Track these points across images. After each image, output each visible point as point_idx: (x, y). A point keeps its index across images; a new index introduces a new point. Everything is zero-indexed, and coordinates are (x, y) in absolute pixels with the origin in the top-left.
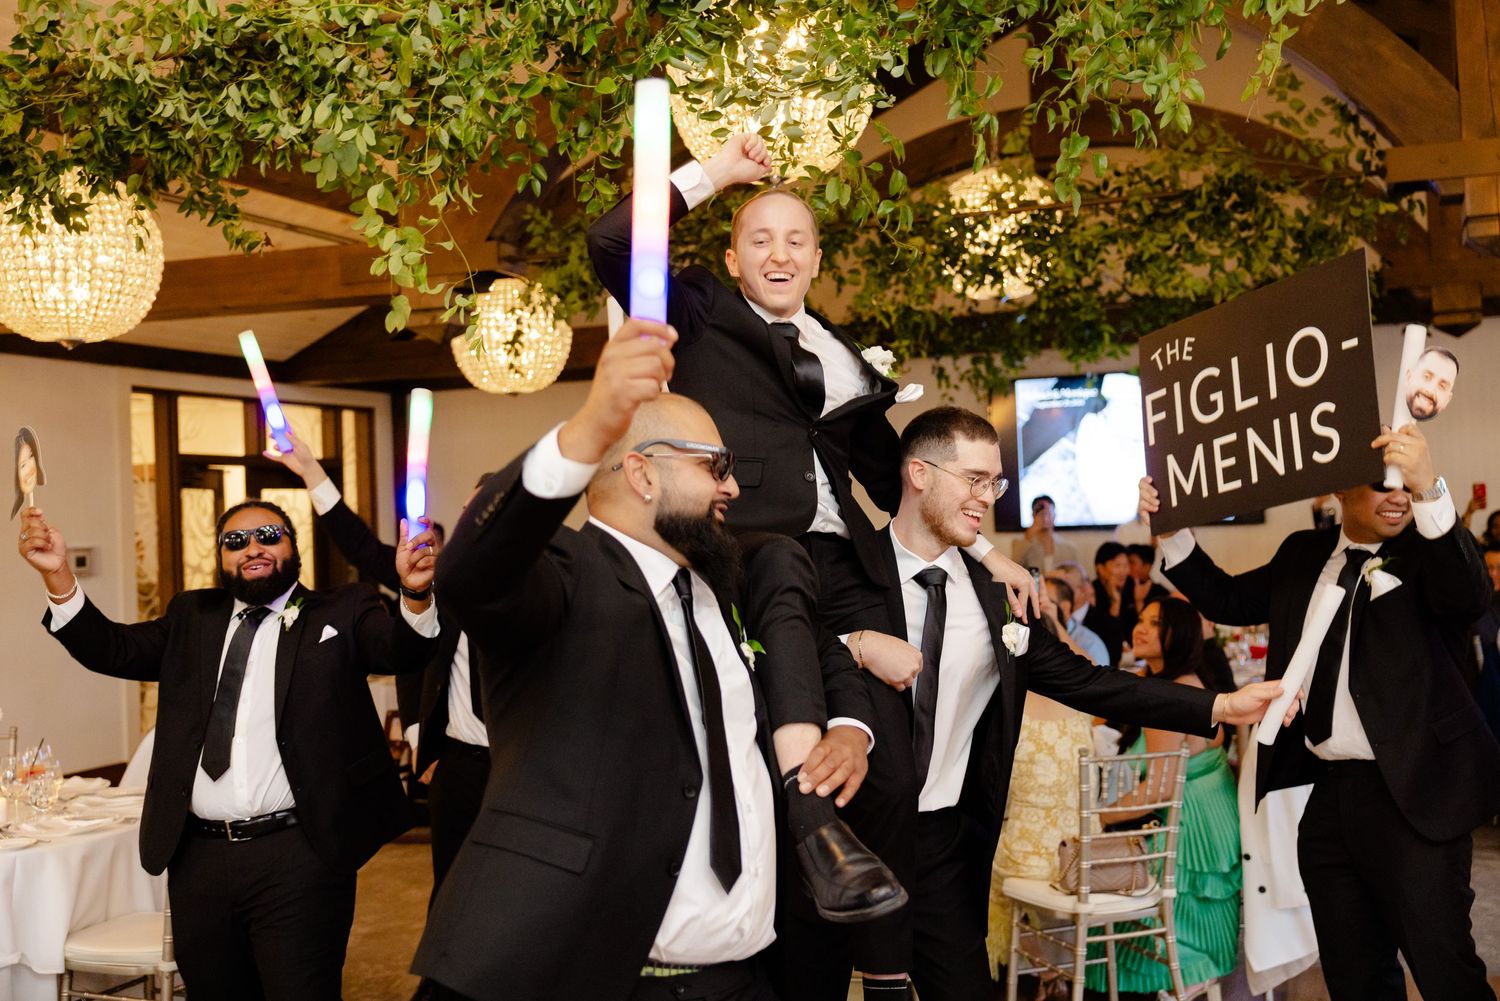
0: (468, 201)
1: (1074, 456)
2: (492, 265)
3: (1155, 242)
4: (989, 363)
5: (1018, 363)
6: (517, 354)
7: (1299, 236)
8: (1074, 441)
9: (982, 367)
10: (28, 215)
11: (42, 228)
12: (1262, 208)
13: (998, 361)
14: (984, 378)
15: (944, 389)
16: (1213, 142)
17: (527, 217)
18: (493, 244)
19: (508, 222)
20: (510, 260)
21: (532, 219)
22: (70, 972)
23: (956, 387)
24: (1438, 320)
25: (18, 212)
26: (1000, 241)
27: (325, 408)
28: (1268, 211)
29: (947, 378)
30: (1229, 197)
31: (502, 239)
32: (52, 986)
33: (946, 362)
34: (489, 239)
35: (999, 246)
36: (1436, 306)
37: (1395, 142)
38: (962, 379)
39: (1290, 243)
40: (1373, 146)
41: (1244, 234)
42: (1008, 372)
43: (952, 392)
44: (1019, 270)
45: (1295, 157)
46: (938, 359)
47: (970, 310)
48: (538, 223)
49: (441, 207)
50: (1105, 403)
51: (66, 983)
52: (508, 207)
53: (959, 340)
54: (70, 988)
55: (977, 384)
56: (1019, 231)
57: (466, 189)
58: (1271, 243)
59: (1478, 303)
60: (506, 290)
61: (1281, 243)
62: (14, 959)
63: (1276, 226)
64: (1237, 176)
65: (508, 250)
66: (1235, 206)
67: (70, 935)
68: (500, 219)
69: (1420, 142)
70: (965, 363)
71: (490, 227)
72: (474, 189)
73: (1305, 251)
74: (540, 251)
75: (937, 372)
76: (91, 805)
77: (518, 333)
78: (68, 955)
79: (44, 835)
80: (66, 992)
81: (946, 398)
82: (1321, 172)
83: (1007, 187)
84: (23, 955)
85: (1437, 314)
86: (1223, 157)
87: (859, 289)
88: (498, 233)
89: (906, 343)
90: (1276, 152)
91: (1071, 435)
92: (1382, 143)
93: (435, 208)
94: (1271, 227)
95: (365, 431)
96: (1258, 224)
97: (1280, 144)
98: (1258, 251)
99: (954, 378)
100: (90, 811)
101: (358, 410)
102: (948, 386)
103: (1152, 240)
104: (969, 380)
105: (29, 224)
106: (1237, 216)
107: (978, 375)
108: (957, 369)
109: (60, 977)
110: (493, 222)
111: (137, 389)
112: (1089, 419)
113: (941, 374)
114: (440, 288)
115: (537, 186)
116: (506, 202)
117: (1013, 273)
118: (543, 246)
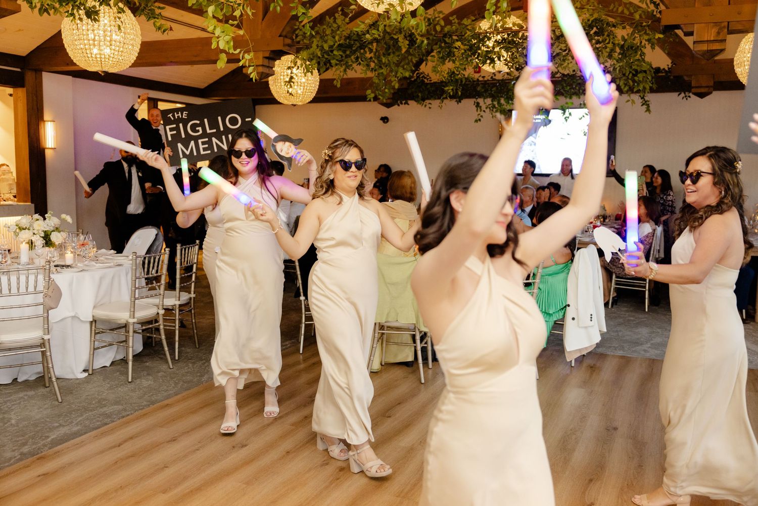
0: (250, 14)
1: (535, 144)
2: (280, 48)
3: (559, 47)
4: (499, 103)
5: (510, 102)
6: (291, 87)
7: (622, 47)
8: (535, 138)
9: (495, 103)
10: (73, 14)
11: (81, 19)
12: (606, 34)
13: (502, 101)
14: (496, 108)
15: (479, 112)
16: (588, 4)
17: (296, 27)
18: (282, 38)
19: (288, 29)
20: (289, 45)
21: (298, 28)
22: (95, 321)
23: (484, 111)
24: (694, 90)
25: (70, 12)
26: (494, 45)
28: (608, 36)
29: (481, 107)
30: (592, 29)
31: (286, 37)
32: (88, 326)
33: (480, 101)
34: (280, 36)
35: (493, 48)
36: (693, 84)
37: (667, 8)
38: (486, 108)
39: (618, 50)
40: (657, 8)
41: (598, 46)
42: (506, 106)
43: (482, 113)
44: (502, 59)
45: (622, 12)
46: (477, 98)
47: (492, 77)
48: (301, 30)
49: (238, 16)
50: (550, 121)
51: (94, 324)
52: (288, 23)
53: (486, 91)
54: (95, 327)
55: (492, 110)
56: (502, 40)
57: (249, 8)
58: (608, 50)
59: (712, 84)
60: (287, 59)
61: (613, 50)
62: (73, 314)
63: (611, 43)
64: (596, 19)
65: (288, 41)
66: (595, 33)
67: (94, 307)
68: (285, 27)
69: (677, 7)
70: (489, 101)
71: (281, 31)
72: (252, 8)
73: (624, 54)
74: (301, 42)
75: (476, 104)
76: (107, 259)
77: (292, 78)
78: (94, 314)
79: (85, 268)
80: (93, 328)
81: (479, 116)
82: (634, 19)
83: (499, 21)
84: (76, 313)
85: (693, 87)
86: (592, 11)
87: (434, 64)
88: (284, 34)
89: (451, 88)
90: (615, 9)
91: (534, 135)
92: (662, 7)
93: (236, 16)
94: (609, 43)
96: (604, 41)
97: (617, 6)
98: (602, 53)
99: (484, 108)
100: (106, 261)
102: (481, 111)
103: (558, 47)
104: (490, 108)
105: (74, 18)
106: (596, 38)
107: (494, 106)
108: (485, 103)
109: (91, 322)
110: (282, 29)
112: (542, 130)
113: (478, 105)
114: (238, 50)
115: (278, 8)
116: (288, 20)
117: (499, 59)
118: (303, 40)
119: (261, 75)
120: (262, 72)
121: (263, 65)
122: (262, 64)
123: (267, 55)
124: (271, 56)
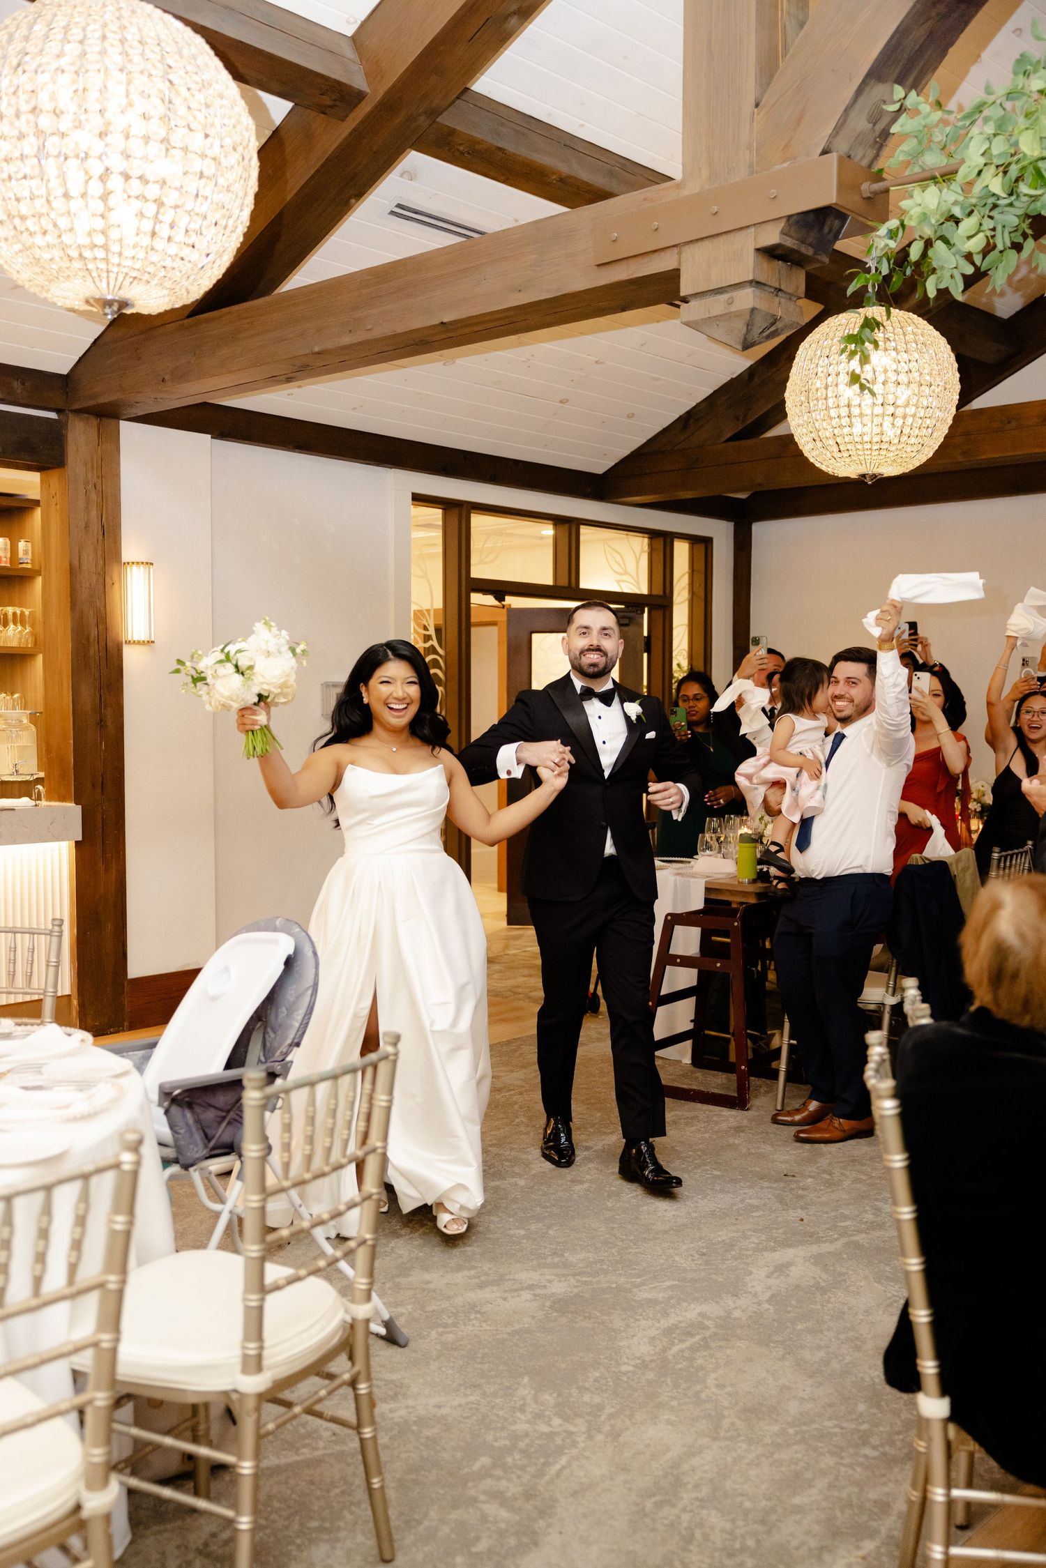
19: (860, 123)
21: (901, 110)
27: (653, 534)
34: (825, 152)
52: (859, 92)
68: (847, 111)
71: (829, 132)
88: (842, 146)
95: (700, 566)
101: (694, 540)
110: (831, 123)
111: (418, 499)
119: (749, 325)
120: (753, 310)
121: (756, 283)
122: (751, 278)
123: (772, 236)
124: (789, 243)
